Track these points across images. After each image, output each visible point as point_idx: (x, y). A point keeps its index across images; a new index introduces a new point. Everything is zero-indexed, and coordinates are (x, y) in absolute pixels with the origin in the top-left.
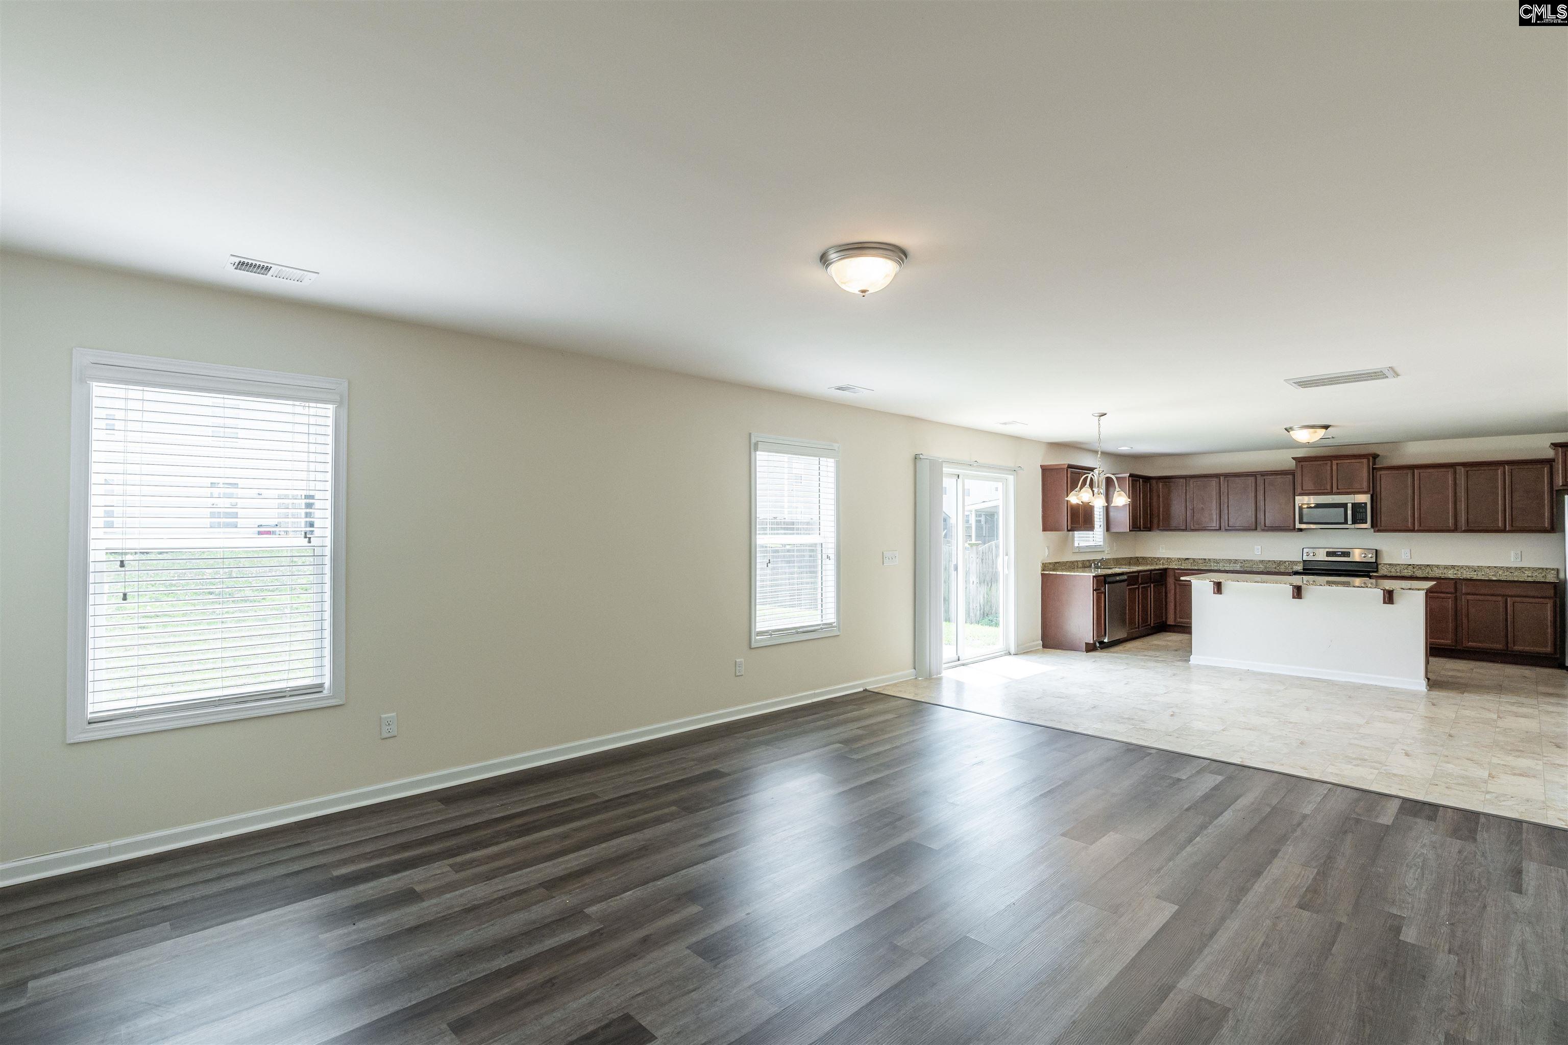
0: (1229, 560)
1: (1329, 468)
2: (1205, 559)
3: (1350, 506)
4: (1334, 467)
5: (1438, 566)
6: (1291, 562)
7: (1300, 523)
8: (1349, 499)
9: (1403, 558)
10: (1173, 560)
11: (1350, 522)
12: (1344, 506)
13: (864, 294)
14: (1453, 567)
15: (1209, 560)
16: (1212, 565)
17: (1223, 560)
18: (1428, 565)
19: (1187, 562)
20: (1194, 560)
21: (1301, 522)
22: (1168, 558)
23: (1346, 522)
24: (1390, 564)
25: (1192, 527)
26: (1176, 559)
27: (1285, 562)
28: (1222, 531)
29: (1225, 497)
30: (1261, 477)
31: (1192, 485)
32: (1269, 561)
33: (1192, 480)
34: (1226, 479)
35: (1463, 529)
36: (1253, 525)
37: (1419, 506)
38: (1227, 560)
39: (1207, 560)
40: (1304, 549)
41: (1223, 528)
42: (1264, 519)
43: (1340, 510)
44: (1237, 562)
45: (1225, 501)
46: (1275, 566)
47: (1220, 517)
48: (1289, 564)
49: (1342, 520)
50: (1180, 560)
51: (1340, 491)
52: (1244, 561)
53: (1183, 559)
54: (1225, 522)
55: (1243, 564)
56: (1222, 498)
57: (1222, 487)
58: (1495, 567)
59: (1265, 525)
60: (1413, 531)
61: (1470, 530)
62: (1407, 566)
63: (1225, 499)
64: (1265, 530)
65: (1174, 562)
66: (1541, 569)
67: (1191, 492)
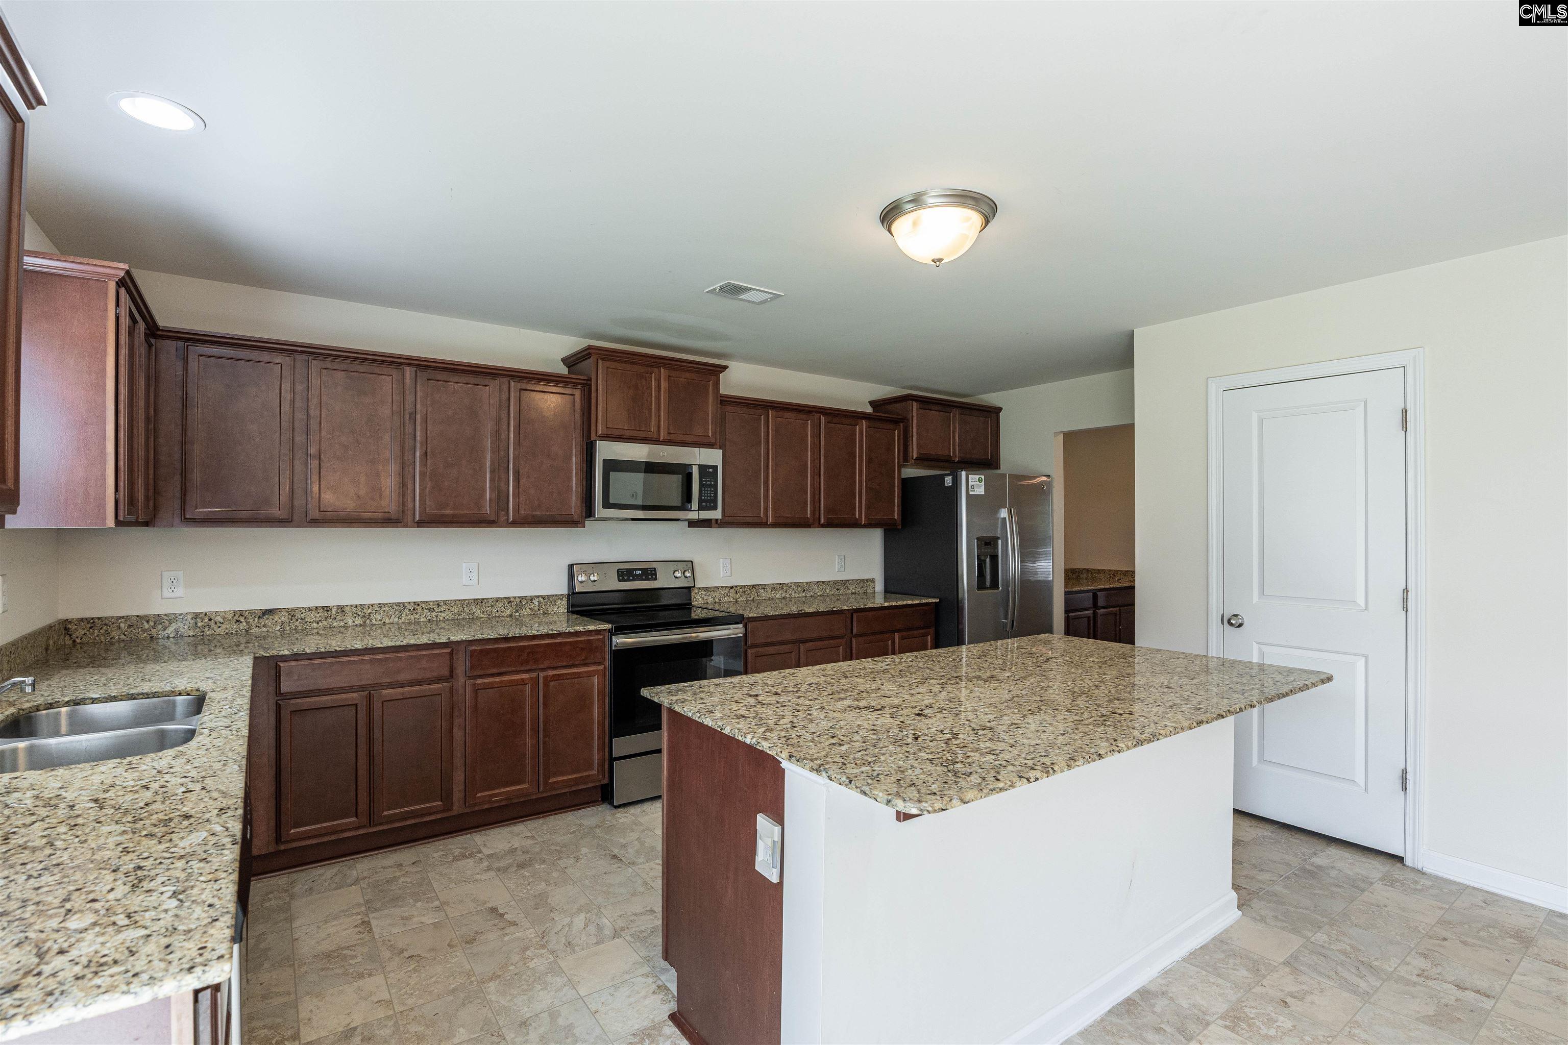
0: (398, 604)
1: (654, 383)
2: (327, 609)
3: (693, 471)
4: (663, 385)
5: (764, 586)
6: (544, 598)
7: (604, 507)
8: (693, 457)
9: (721, 575)
10: (219, 619)
12: (684, 471)
15: (341, 609)
16: (350, 623)
17: (381, 606)
18: (753, 586)
19: (265, 620)
20: (291, 613)
21: (607, 504)
22: (196, 616)
23: (686, 505)
24: (707, 589)
25: (315, 514)
26: (230, 616)
27: (532, 599)
28: (406, 526)
29: (418, 428)
30: (512, 384)
31: (315, 381)
32: (497, 600)
33: (315, 365)
34: (423, 376)
35: (822, 521)
36: (487, 510)
37: (775, 480)
38: (391, 605)
39: (334, 611)
40: (571, 567)
41: (410, 519)
42: (517, 495)
43: (675, 480)
44: (419, 608)
45: (418, 438)
46: (508, 612)
47: (403, 485)
48: (539, 603)
49: (677, 502)
50: (242, 619)
51: (672, 437)
52: (438, 605)
53: (252, 612)
54: (417, 498)
55: (434, 614)
56: (409, 429)
57: (410, 398)
58: (823, 582)
59: (517, 510)
60: (760, 524)
61: (830, 524)
62: (727, 590)
63: (418, 434)
64: (515, 524)
65: (224, 626)
66: (863, 580)
67: (314, 401)
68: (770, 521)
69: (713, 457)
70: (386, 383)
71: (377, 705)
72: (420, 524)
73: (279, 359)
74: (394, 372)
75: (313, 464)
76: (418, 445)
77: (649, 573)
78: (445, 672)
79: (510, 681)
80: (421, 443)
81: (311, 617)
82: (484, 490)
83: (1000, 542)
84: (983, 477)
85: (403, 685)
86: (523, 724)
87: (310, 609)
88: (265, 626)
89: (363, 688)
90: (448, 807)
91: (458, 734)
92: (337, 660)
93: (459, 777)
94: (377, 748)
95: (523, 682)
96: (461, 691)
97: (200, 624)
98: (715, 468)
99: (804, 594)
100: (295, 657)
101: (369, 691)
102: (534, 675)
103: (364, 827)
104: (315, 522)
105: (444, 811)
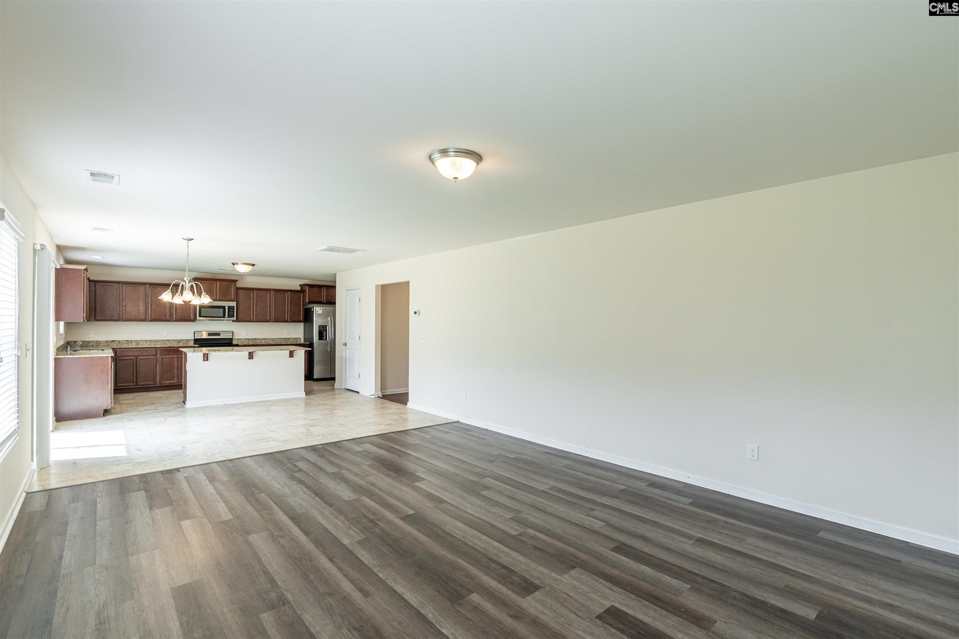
0: (146, 340)
1: (215, 285)
2: (128, 341)
3: (227, 308)
4: (218, 286)
5: (258, 339)
8: (227, 304)
9: (244, 335)
11: (226, 316)
12: (224, 307)
13: (455, 180)
14: (265, 339)
15: (131, 341)
16: (134, 344)
17: (141, 340)
18: (255, 339)
19: (112, 343)
20: (119, 341)
21: (200, 316)
22: (97, 341)
23: (224, 316)
24: (238, 339)
25: (124, 318)
27: (183, 340)
28: (147, 321)
29: (150, 299)
30: (175, 287)
31: (124, 289)
32: (173, 340)
33: (124, 286)
34: (151, 286)
35: (273, 321)
36: (168, 318)
37: (256, 309)
38: (144, 340)
39: (129, 341)
40: (194, 332)
41: (148, 320)
42: (176, 314)
43: (222, 310)
44: (152, 341)
45: (150, 301)
46: (176, 343)
47: (146, 312)
48: (185, 341)
49: (222, 316)
50: (107, 342)
51: (221, 299)
52: (157, 341)
53: (110, 341)
54: (149, 315)
55: (155, 343)
56: (147, 299)
57: (147, 292)
58: (280, 338)
59: (176, 318)
60: (253, 321)
61: (276, 321)
62: (245, 339)
63: (150, 300)
64: (175, 321)
65: (103, 344)
66: (296, 338)
67: (124, 294)
68: (254, 320)
69: (234, 304)
70: (142, 288)
71: (138, 360)
72: (150, 321)
73: (116, 285)
74: (144, 286)
75: (124, 308)
76: (150, 303)
77: (218, 334)
78: (155, 354)
79: (171, 357)
80: (150, 302)
81: (124, 342)
82: (167, 313)
83: (328, 327)
84: (321, 308)
85: (144, 356)
86: (174, 367)
87: (123, 341)
88: (113, 344)
89: (135, 356)
90: (156, 384)
91: (158, 368)
92: (129, 350)
93: (158, 378)
94: (138, 369)
95: (174, 357)
96: (158, 358)
97: (97, 343)
98: (234, 307)
99: (273, 342)
100: (120, 348)
101: (136, 357)
102: (177, 356)
103: (135, 386)
104: (124, 321)
105: (154, 385)
